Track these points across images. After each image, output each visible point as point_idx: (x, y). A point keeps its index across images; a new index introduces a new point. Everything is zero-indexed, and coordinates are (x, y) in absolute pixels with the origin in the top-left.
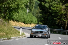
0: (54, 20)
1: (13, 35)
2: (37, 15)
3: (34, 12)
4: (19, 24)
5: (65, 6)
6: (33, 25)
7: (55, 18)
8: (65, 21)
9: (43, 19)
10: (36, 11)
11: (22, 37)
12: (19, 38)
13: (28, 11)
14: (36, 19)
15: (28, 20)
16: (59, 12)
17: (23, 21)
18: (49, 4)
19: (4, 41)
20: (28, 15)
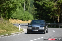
2: (33, 12)
7: (49, 14)
8: (57, 16)
9: (38, 16)
11: (21, 33)
12: (18, 33)
16: (52, 8)
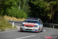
2: (27, 11)
4: (12, 18)
5: (50, 4)
6: (24, 20)
7: (42, 14)
8: (49, 17)
9: (32, 14)
10: (26, 8)
11: (14, 29)
12: (11, 30)
13: (20, 8)
16: (45, 8)
17: (16, 16)
18: (36, 2)
20: (19, 11)
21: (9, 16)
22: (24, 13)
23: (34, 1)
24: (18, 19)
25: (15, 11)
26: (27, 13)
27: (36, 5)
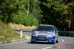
0: (56, 21)
1: (13, 38)
2: (38, 16)
3: (35, 13)
4: (19, 26)
5: (68, 6)
6: (34, 27)
10: (36, 12)
11: (23, 40)
12: (19, 41)
13: (28, 12)
14: (38, 21)
15: (29, 22)
16: (62, 12)
17: (23, 23)
18: (50, 4)
19: (3, 45)
20: (28, 16)
21: (15, 23)
22: (34, 18)
23: (47, 3)
24: (26, 27)
25: (22, 16)
26: (39, 18)
27: (50, 8)
